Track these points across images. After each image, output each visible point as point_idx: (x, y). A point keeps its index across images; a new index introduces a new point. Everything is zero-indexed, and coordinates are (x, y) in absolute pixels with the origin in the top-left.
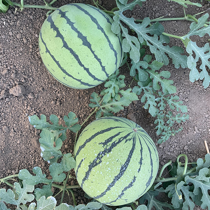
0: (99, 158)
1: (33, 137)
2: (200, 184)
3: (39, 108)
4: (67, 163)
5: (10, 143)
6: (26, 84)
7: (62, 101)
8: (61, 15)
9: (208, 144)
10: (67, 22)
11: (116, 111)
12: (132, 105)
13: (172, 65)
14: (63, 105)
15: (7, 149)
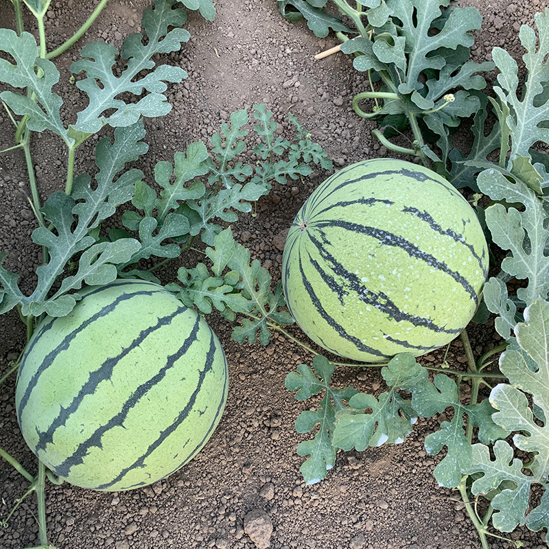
0: (374, 300)
1: (367, 471)
2: (417, 57)
3: (295, 468)
4: (407, 374)
5: (390, 526)
6: (240, 510)
7: (269, 414)
8: (48, 444)
9: (322, 51)
10: (62, 426)
11: (266, 279)
12: (255, 241)
13: (145, 161)
14: (279, 410)
15: (407, 532)
